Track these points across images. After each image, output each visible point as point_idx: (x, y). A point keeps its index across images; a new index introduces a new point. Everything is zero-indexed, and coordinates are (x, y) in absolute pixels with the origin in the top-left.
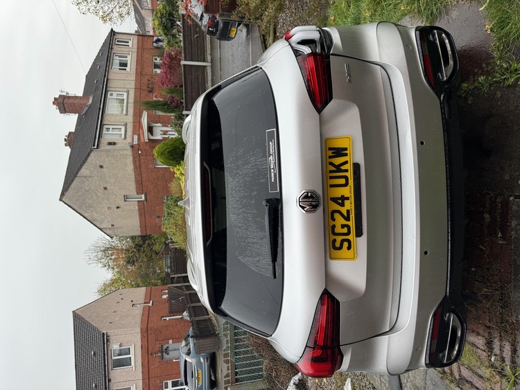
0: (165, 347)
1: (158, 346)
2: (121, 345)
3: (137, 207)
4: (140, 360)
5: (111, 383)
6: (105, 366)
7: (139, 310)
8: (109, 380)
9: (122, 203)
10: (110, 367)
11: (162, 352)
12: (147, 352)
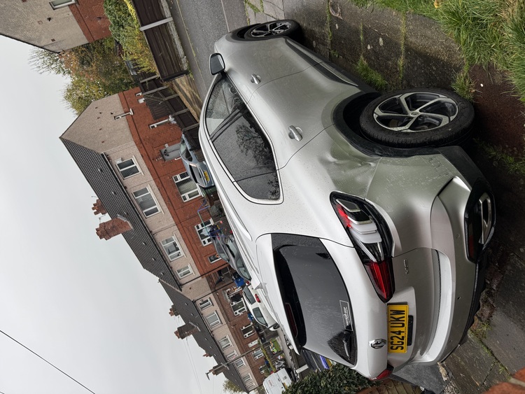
0: (163, 150)
1: (156, 152)
2: (122, 159)
3: (71, 14)
4: (145, 166)
5: (128, 189)
6: (116, 179)
7: (124, 122)
8: (125, 188)
9: (51, 13)
10: (121, 178)
11: (162, 156)
12: (149, 159)
